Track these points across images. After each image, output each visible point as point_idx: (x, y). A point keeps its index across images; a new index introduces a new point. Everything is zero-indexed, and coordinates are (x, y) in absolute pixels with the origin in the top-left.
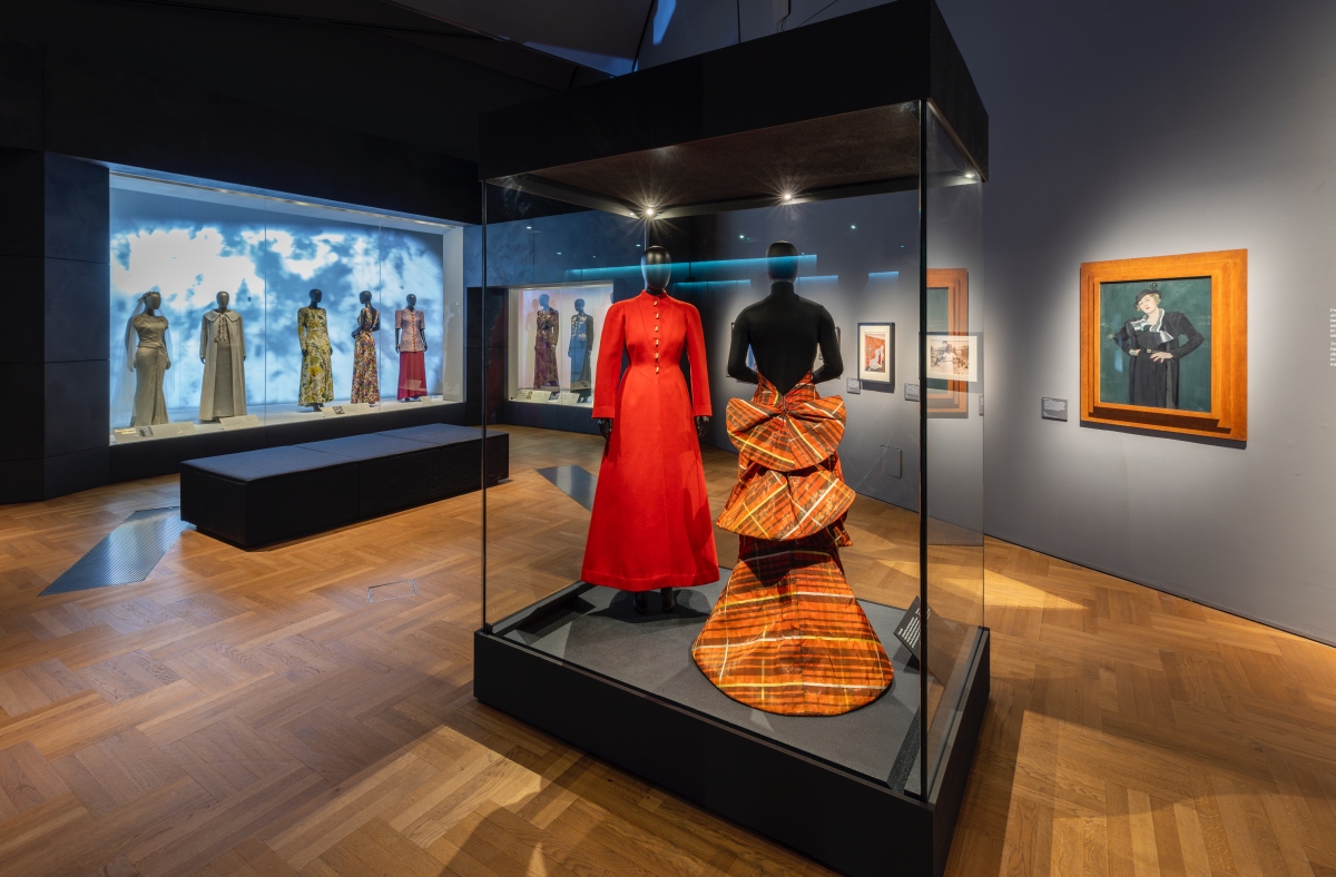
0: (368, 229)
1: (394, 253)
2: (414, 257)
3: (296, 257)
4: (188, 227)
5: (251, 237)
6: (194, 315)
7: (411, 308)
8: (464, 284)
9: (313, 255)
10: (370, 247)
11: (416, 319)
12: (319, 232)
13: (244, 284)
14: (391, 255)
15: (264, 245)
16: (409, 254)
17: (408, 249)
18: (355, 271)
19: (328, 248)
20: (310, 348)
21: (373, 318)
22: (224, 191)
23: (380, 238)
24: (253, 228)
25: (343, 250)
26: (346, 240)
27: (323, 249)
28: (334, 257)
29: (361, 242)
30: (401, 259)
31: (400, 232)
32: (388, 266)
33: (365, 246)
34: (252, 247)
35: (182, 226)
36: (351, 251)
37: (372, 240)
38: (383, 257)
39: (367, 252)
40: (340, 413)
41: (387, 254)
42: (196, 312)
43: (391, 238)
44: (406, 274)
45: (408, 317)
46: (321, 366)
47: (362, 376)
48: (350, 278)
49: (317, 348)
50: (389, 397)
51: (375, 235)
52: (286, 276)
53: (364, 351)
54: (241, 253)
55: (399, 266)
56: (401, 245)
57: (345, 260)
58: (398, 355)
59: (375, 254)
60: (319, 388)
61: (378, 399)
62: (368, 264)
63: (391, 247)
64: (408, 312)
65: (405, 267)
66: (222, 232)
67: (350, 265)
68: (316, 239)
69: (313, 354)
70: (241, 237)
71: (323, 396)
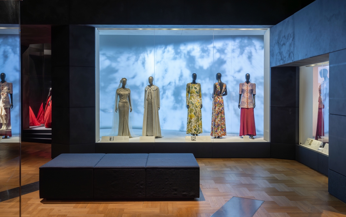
0: (234, 37)
1: (247, 49)
2: (258, 51)
3: (202, 57)
4: (163, 47)
5: (184, 48)
6: (164, 88)
7: (248, 82)
8: (270, 65)
9: (208, 55)
10: (235, 47)
11: (250, 88)
12: (211, 43)
13: (181, 73)
14: (246, 51)
15: (189, 52)
16: (256, 49)
17: (255, 46)
18: (227, 62)
19: (215, 51)
20: (190, 104)
21: (221, 88)
22: (141, 29)
23: (241, 42)
24: (185, 44)
25: (221, 51)
26: (223, 45)
27: (212, 52)
28: (218, 55)
29: (231, 45)
30: (251, 53)
31: (250, 37)
32: (245, 56)
33: (233, 47)
34: (185, 54)
35: (161, 48)
36: (226, 51)
37: (236, 43)
38: (242, 53)
39: (233, 51)
40: (193, 140)
41: (244, 51)
42: (165, 86)
43: (246, 41)
44: (253, 61)
45: (245, 88)
46: (195, 114)
47: (215, 120)
48: (225, 66)
49: (193, 104)
50: (233, 134)
51: (238, 41)
52: (197, 68)
53: (216, 107)
54: (180, 57)
55: (250, 57)
56: (251, 44)
57: (223, 57)
58: (240, 110)
59: (238, 51)
60: (193, 125)
61: (225, 134)
62: (234, 57)
63: (245, 46)
64: (246, 84)
65: (253, 57)
66: (174, 49)
67: (225, 59)
68: (210, 46)
69: (191, 107)
70: (180, 50)
71: (195, 130)
